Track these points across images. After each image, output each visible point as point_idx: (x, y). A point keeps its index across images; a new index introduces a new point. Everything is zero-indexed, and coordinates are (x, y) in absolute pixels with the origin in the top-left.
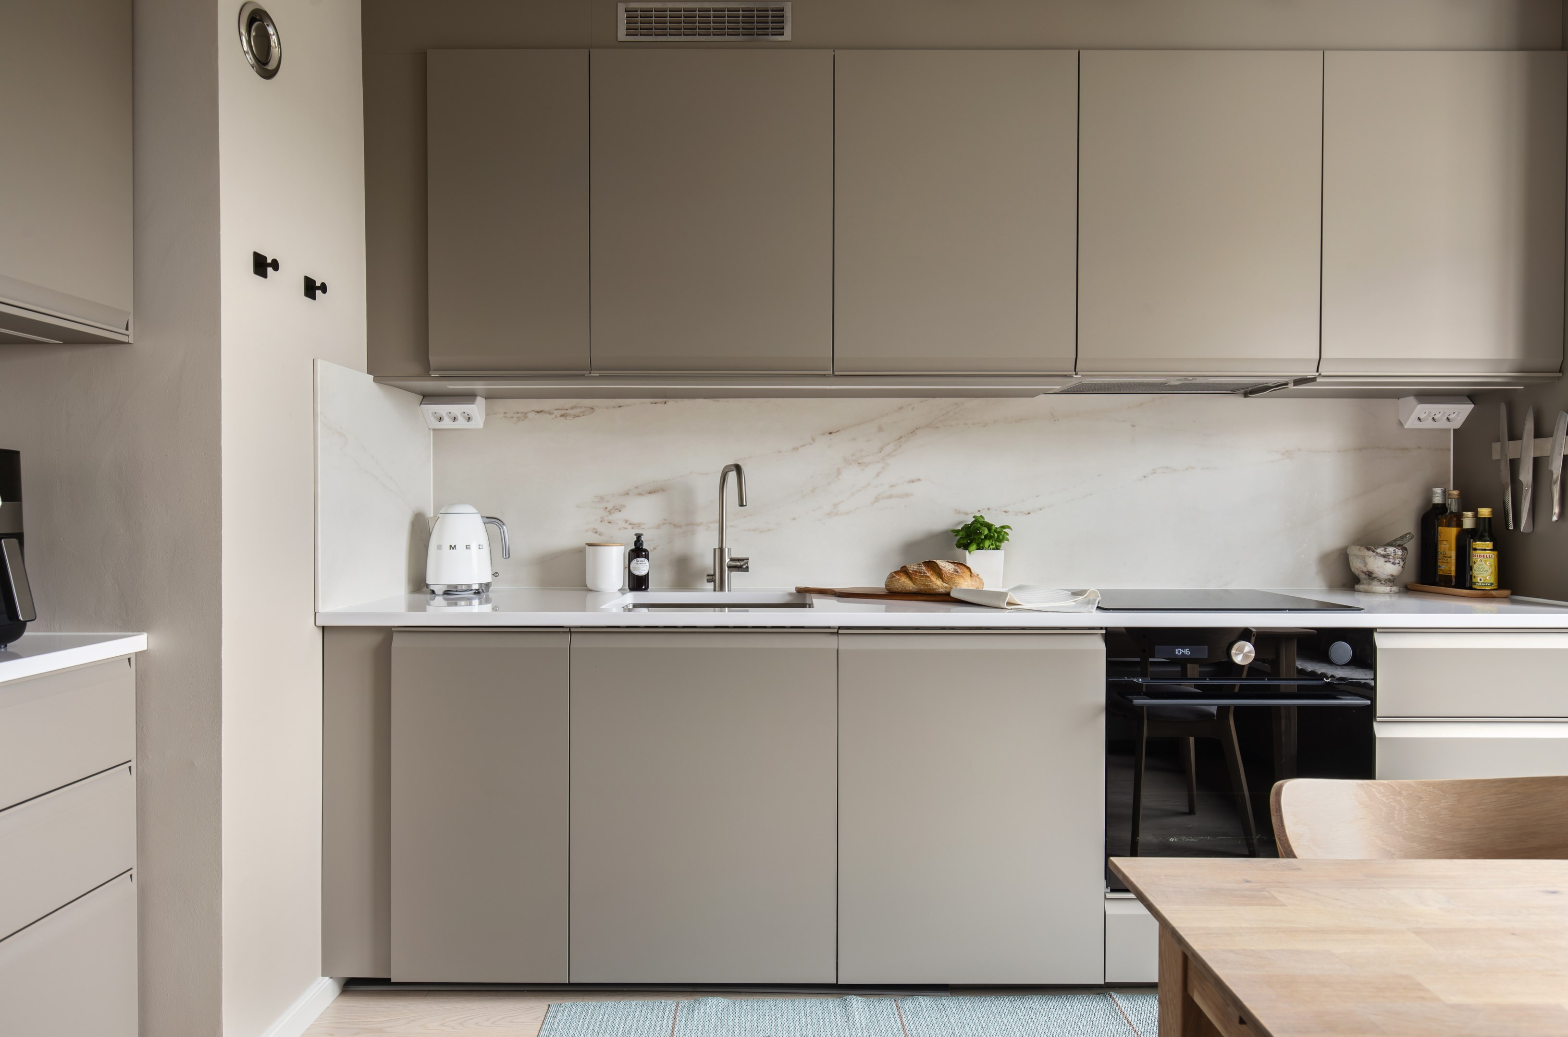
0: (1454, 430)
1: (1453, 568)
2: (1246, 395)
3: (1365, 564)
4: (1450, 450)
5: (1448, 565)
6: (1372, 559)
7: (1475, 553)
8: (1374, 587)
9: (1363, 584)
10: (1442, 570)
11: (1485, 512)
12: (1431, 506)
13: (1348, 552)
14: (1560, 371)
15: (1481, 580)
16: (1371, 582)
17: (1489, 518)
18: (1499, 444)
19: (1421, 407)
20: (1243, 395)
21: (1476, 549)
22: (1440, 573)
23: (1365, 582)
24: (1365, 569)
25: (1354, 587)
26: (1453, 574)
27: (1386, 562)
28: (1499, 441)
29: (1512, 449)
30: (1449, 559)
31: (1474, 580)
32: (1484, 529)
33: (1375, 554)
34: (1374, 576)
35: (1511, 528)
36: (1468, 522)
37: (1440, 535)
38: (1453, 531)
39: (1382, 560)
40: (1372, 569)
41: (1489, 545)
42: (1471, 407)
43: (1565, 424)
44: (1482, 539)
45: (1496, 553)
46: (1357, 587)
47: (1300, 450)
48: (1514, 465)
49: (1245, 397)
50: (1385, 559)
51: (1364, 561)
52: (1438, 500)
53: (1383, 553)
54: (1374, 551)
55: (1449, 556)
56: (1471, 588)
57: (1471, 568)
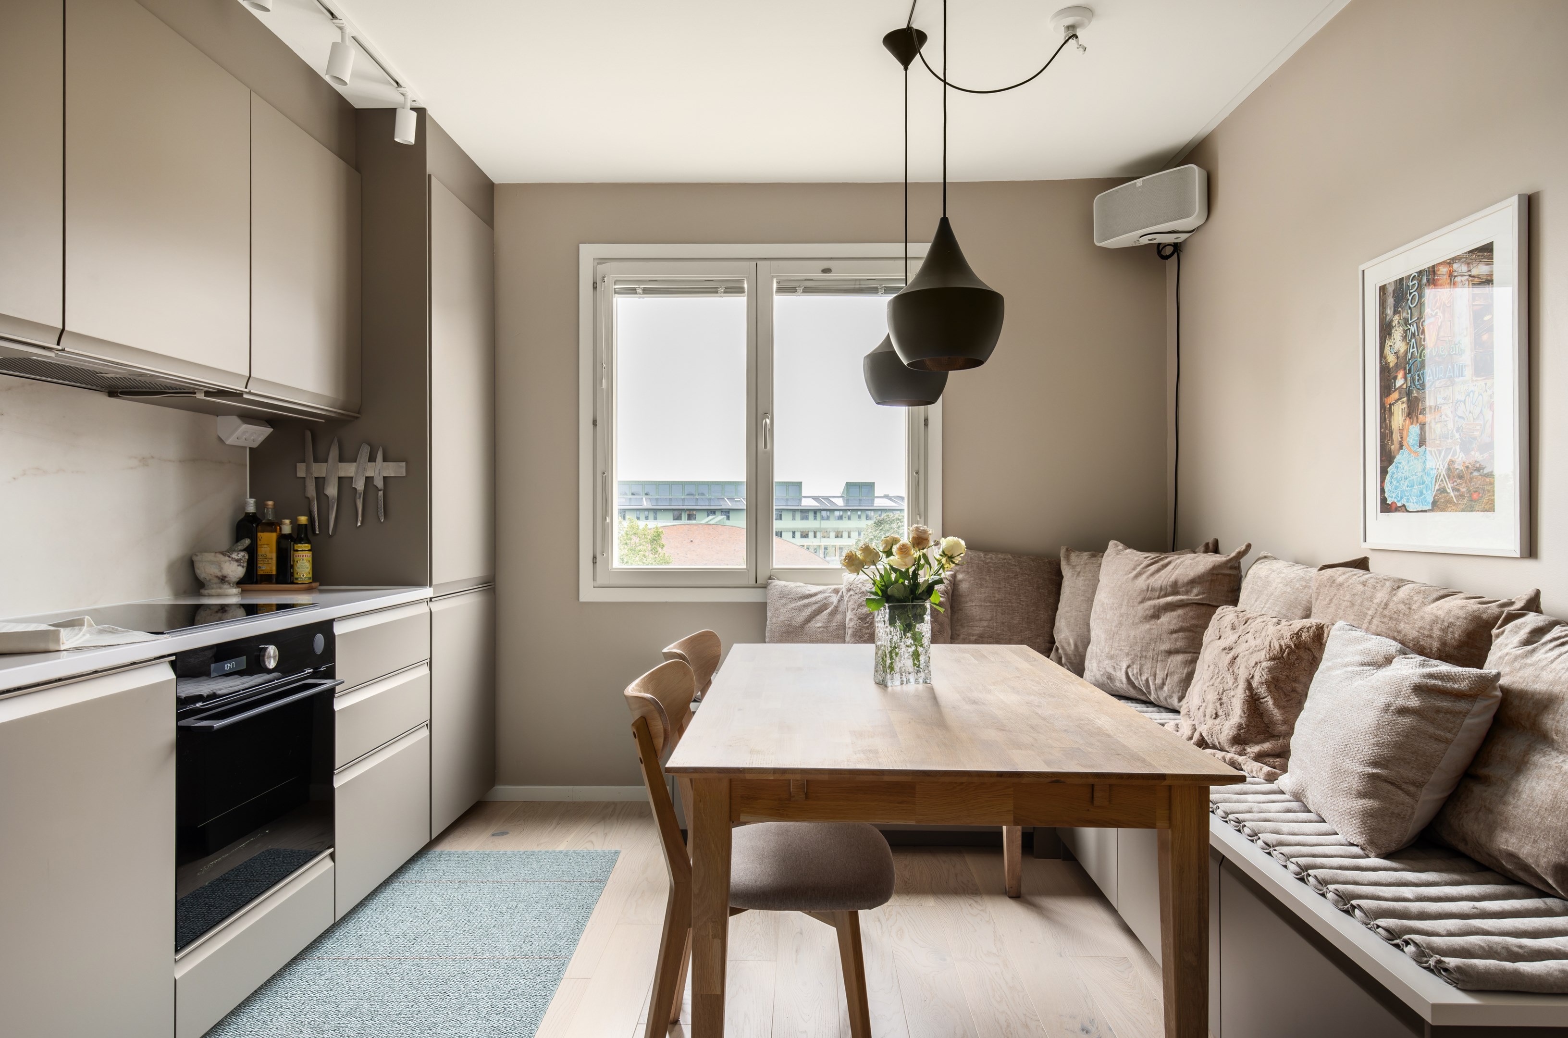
0: (250, 448)
1: (274, 568)
2: (112, 394)
3: (221, 569)
4: (246, 466)
5: (268, 565)
6: (228, 564)
7: (296, 554)
8: (227, 590)
9: (212, 588)
10: (263, 570)
11: (303, 520)
12: (242, 516)
13: (193, 560)
14: (359, 413)
15: (303, 576)
16: (222, 586)
17: (306, 525)
18: (304, 464)
19: (245, 427)
20: (107, 394)
21: (297, 551)
22: (260, 572)
23: (215, 586)
24: (219, 574)
25: (199, 592)
26: (274, 572)
27: (238, 566)
28: (304, 462)
29: (319, 470)
30: (270, 560)
31: (296, 576)
32: (301, 534)
33: (230, 559)
34: (227, 579)
35: (317, 532)
36: (287, 528)
37: (260, 540)
38: (273, 536)
39: (236, 564)
40: (226, 573)
41: (307, 546)
42: (270, 430)
43: (367, 453)
44: (300, 541)
45: (311, 552)
46: (203, 591)
47: (153, 457)
48: (320, 483)
49: (110, 396)
50: (238, 563)
51: (220, 566)
52: (251, 508)
53: (236, 557)
54: (229, 557)
55: (270, 557)
56: (293, 583)
57: (292, 567)
